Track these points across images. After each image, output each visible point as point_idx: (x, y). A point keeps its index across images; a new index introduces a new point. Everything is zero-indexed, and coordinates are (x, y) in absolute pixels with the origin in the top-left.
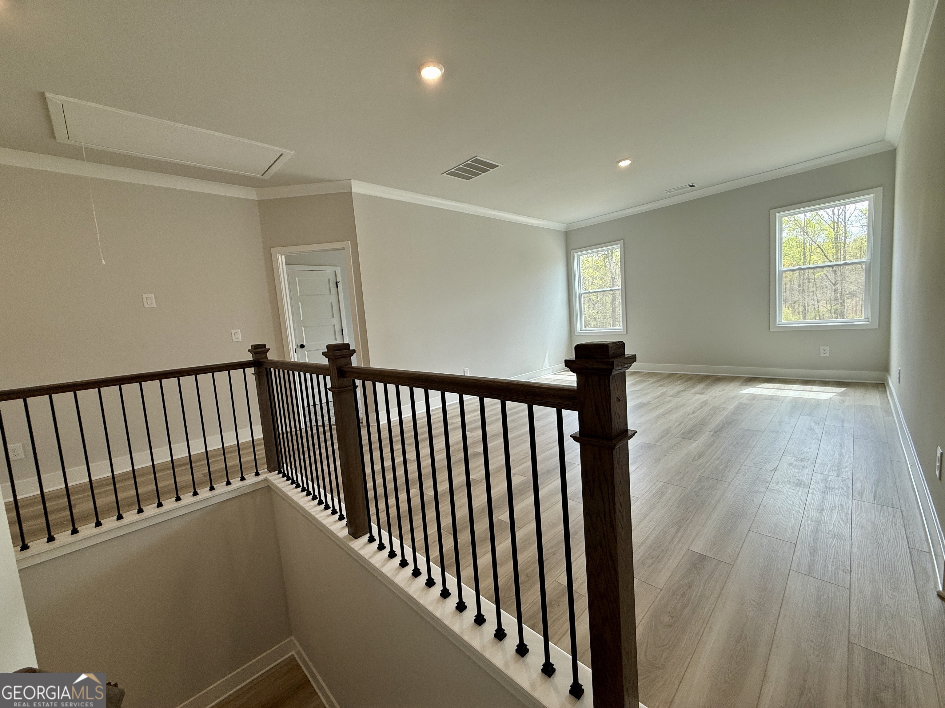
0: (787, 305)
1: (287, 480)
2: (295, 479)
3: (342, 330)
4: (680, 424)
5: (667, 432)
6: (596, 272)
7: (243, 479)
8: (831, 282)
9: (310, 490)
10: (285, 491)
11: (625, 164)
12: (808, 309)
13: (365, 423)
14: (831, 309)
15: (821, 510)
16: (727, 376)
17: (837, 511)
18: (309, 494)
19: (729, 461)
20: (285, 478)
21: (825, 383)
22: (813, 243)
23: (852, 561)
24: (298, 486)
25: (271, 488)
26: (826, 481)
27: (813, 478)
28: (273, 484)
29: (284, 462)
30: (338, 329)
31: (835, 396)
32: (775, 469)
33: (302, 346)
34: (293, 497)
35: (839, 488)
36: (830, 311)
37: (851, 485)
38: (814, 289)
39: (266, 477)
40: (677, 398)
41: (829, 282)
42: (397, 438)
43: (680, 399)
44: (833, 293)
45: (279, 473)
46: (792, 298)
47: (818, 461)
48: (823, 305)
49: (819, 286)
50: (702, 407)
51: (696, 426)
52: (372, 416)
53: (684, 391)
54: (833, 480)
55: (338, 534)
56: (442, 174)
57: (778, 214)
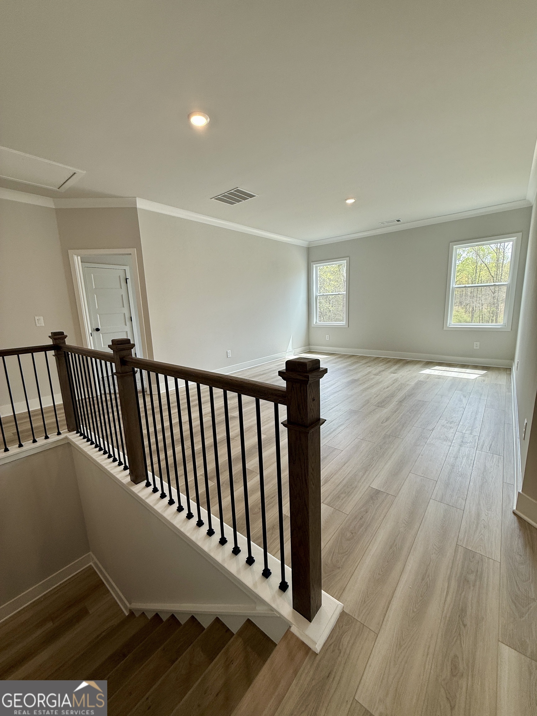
0: (462, 306)
1: (84, 438)
2: (90, 437)
3: (131, 317)
4: (377, 396)
5: (368, 401)
6: (332, 276)
7: (47, 437)
8: (492, 291)
9: (102, 447)
10: (82, 447)
11: (350, 201)
12: (475, 310)
13: (148, 392)
14: (490, 310)
15: (456, 458)
16: (413, 360)
17: (466, 458)
18: (100, 449)
19: (405, 423)
20: (82, 437)
21: (475, 367)
22: (482, 262)
23: (468, 492)
24: (92, 443)
25: (70, 444)
26: (463, 437)
27: (455, 435)
28: (73, 442)
29: (81, 423)
30: (127, 316)
31: (479, 376)
32: (433, 430)
33: (98, 330)
34: (88, 452)
35: (470, 442)
36: (490, 312)
37: (477, 440)
38: (481, 296)
39: (66, 436)
40: (378, 376)
41: (491, 291)
42: (174, 404)
43: (380, 377)
44: (492, 299)
45: (77, 433)
46: (466, 301)
47: (461, 423)
48: (485, 307)
49: (484, 294)
50: (394, 383)
51: (388, 397)
52: (154, 386)
53: (383, 371)
54: (467, 437)
55: (122, 481)
56: (211, 199)
57: (455, 247)
